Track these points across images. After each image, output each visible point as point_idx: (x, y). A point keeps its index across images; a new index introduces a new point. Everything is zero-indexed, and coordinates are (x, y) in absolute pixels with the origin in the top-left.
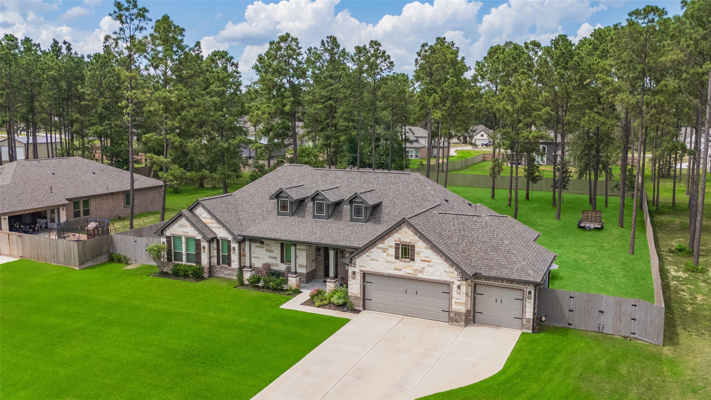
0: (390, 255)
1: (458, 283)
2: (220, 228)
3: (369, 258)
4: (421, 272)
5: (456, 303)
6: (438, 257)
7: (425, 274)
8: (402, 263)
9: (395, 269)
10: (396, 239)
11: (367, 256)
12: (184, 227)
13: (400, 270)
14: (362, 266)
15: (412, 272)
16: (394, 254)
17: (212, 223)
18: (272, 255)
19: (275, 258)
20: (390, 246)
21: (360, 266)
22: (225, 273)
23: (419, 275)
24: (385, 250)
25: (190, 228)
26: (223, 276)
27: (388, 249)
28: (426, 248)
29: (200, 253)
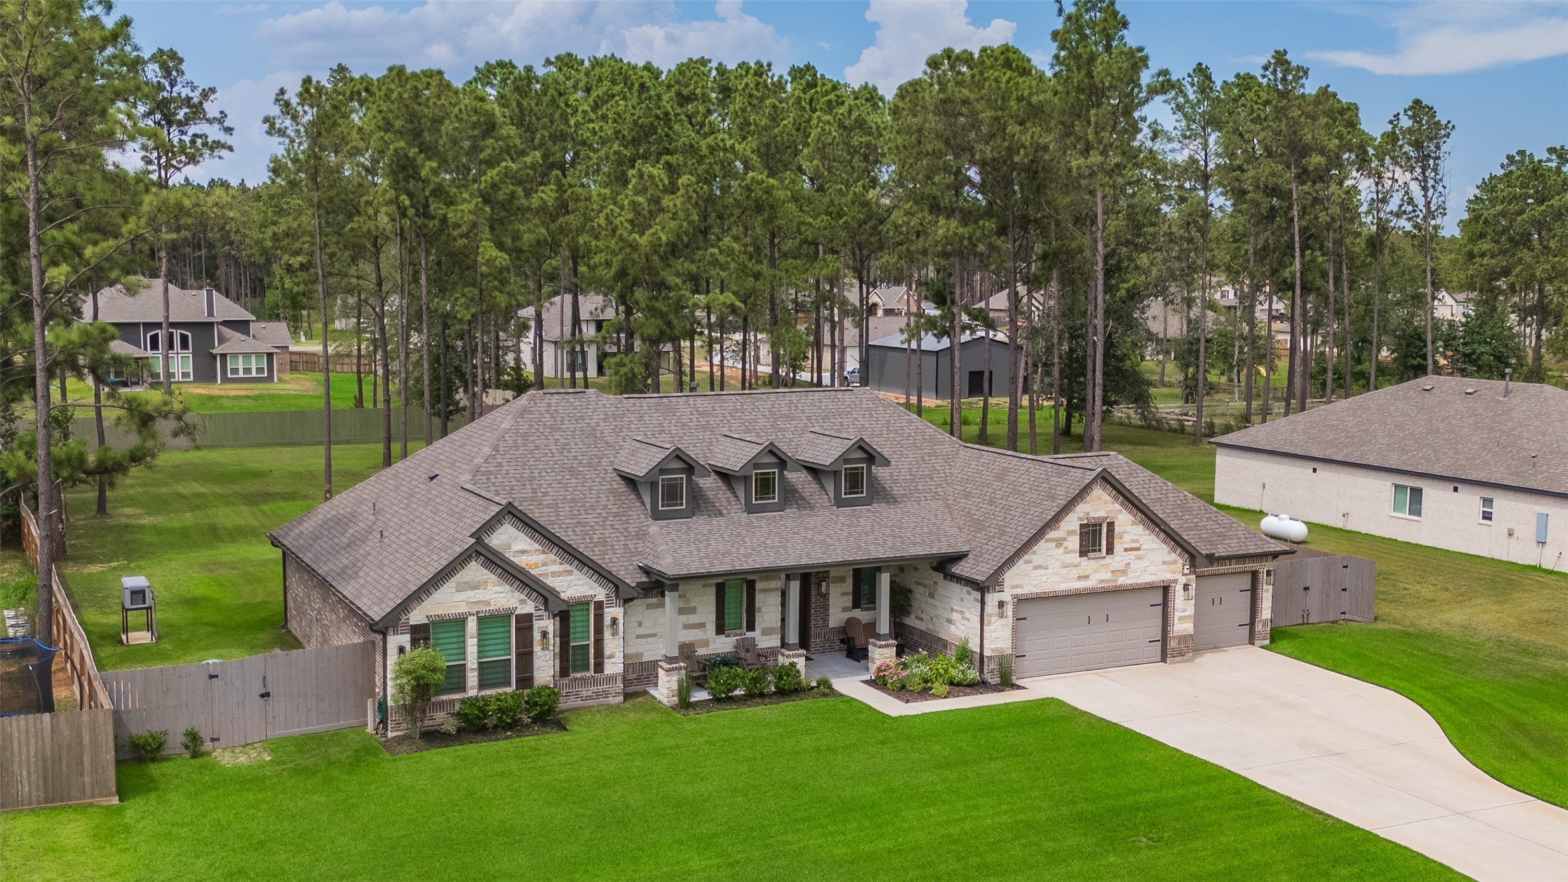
0: (1071, 551)
1: (1183, 580)
2: (570, 573)
3: (1030, 567)
4: (1124, 573)
5: (1180, 619)
6: (1153, 537)
7: (1131, 575)
8: (1092, 562)
9: (1079, 578)
10: (1081, 515)
11: (1027, 562)
12: (475, 587)
13: (1087, 577)
14: (1017, 586)
15: (1108, 576)
16: (1077, 547)
17: (545, 564)
18: (693, 619)
19: (702, 626)
20: (1070, 533)
21: (1013, 587)
22: (584, 693)
23: (1123, 581)
24: (1059, 542)
25: (499, 589)
26: (579, 703)
27: (1065, 539)
28: (1134, 524)
29: (531, 653)
